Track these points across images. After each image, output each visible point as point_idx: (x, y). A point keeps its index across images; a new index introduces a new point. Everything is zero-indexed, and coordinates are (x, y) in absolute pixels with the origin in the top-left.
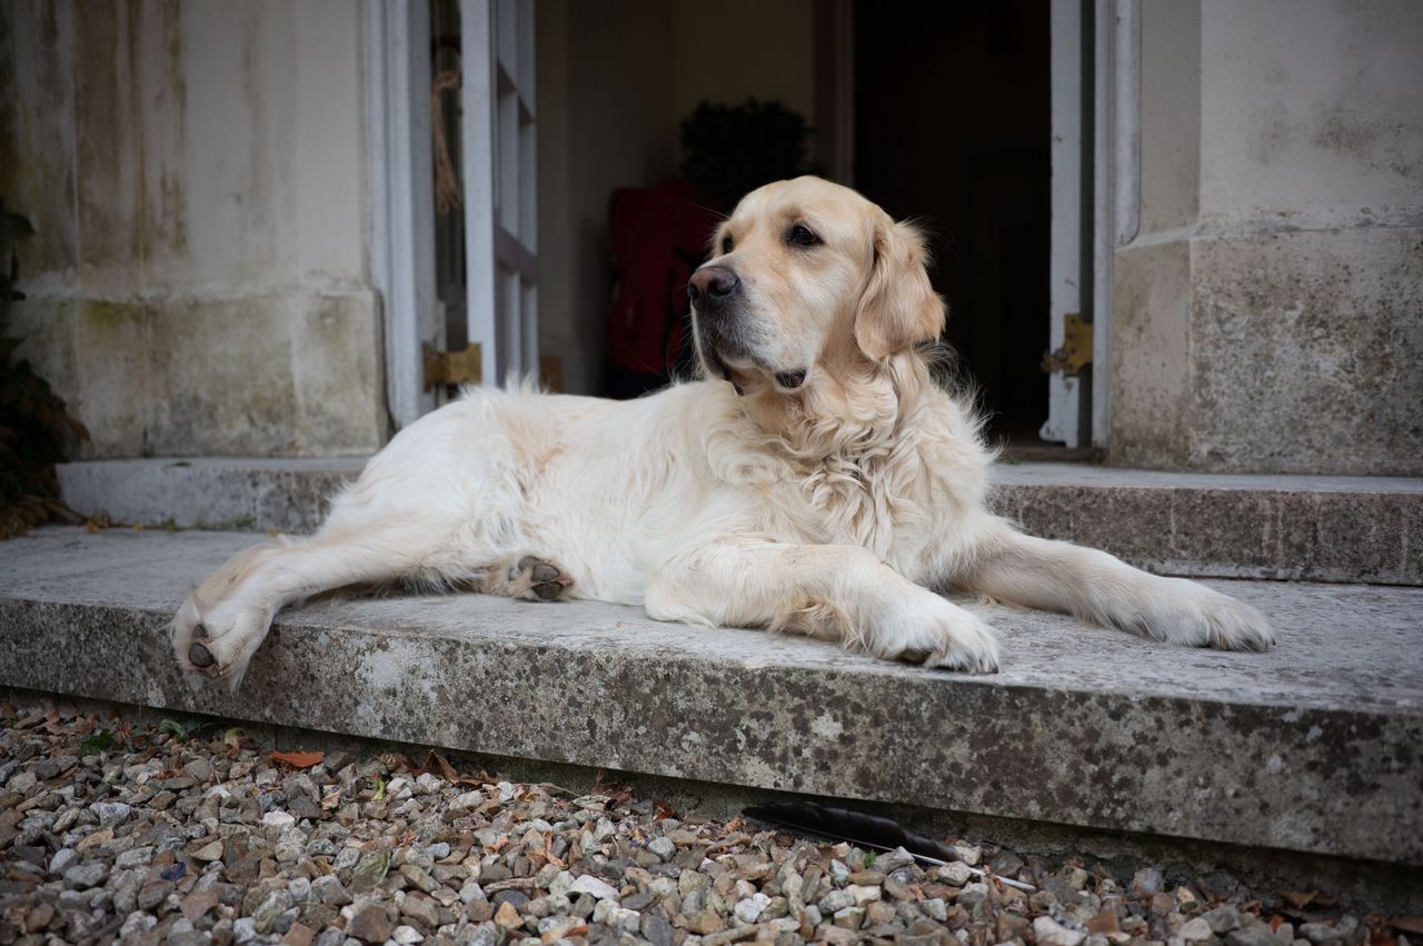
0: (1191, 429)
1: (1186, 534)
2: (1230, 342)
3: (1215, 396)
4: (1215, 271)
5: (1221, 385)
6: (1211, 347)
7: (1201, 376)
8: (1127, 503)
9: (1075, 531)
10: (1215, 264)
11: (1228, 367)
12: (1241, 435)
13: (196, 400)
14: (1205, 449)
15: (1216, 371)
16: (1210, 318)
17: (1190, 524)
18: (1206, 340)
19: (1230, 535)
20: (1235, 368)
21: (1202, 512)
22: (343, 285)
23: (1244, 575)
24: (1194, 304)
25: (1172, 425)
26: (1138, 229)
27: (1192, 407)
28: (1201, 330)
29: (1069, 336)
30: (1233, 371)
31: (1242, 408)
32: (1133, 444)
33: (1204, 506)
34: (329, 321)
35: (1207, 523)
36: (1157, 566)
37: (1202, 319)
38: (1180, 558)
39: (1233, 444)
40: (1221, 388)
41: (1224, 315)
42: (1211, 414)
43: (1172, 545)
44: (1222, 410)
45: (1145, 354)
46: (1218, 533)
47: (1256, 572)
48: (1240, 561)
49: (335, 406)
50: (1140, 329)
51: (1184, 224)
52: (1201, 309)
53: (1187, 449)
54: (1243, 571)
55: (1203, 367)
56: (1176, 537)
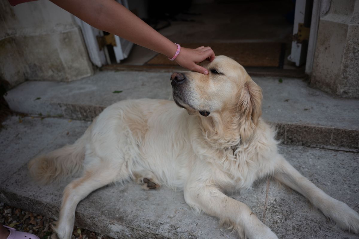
0: (338, 85)
1: (335, 140)
2: (356, 59)
3: (348, 76)
4: (356, 36)
5: (351, 72)
6: (349, 61)
7: (345, 69)
8: (319, 131)
9: (302, 136)
10: (356, 34)
11: (354, 67)
12: (354, 87)
13: (35, 65)
14: (342, 91)
15: (350, 68)
16: (351, 51)
17: (337, 137)
18: (348, 58)
19: (349, 141)
20: (356, 67)
21: (341, 135)
22: (68, 27)
23: (351, 151)
24: (346, 47)
25: (333, 81)
26: (329, 9)
27: (340, 78)
28: (347, 55)
29: (300, 31)
30: (355, 68)
31: (356, 79)
32: (319, 82)
33: (342, 133)
34: (67, 40)
35: (343, 138)
36: (325, 147)
37: (348, 52)
38: (332, 145)
39: (351, 90)
40: (350, 73)
41: (356, 51)
42: (346, 81)
43: (331, 142)
44: (349, 80)
45: (327, 57)
46: (345, 140)
47: (355, 150)
48: (350, 147)
49: (76, 65)
50: (326, 48)
51: (347, 15)
52: (348, 48)
53: (336, 90)
54: (351, 150)
55: (346, 66)
56: (332, 140)
